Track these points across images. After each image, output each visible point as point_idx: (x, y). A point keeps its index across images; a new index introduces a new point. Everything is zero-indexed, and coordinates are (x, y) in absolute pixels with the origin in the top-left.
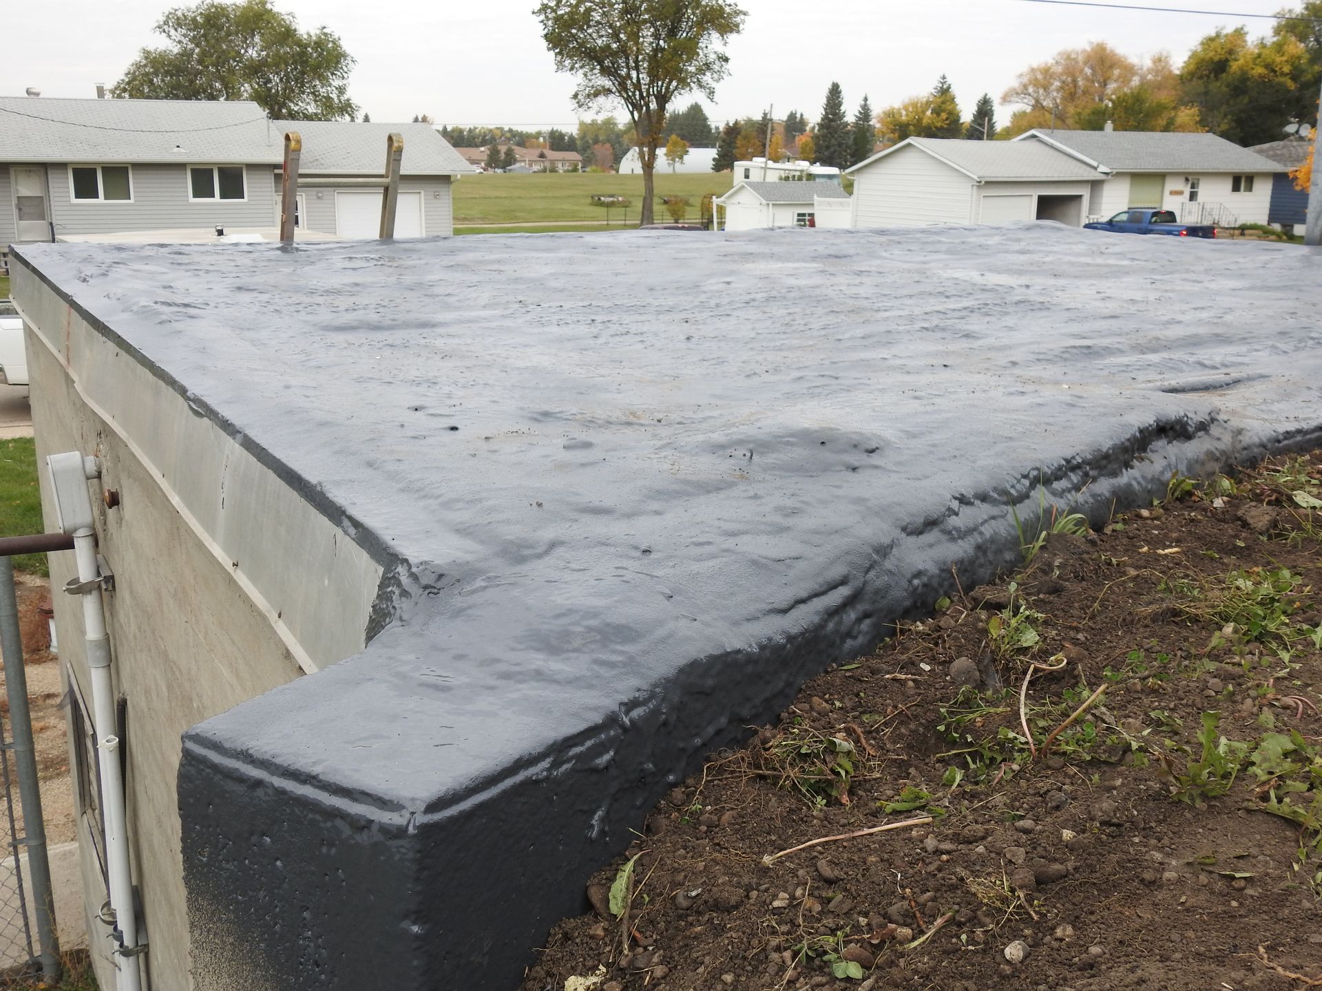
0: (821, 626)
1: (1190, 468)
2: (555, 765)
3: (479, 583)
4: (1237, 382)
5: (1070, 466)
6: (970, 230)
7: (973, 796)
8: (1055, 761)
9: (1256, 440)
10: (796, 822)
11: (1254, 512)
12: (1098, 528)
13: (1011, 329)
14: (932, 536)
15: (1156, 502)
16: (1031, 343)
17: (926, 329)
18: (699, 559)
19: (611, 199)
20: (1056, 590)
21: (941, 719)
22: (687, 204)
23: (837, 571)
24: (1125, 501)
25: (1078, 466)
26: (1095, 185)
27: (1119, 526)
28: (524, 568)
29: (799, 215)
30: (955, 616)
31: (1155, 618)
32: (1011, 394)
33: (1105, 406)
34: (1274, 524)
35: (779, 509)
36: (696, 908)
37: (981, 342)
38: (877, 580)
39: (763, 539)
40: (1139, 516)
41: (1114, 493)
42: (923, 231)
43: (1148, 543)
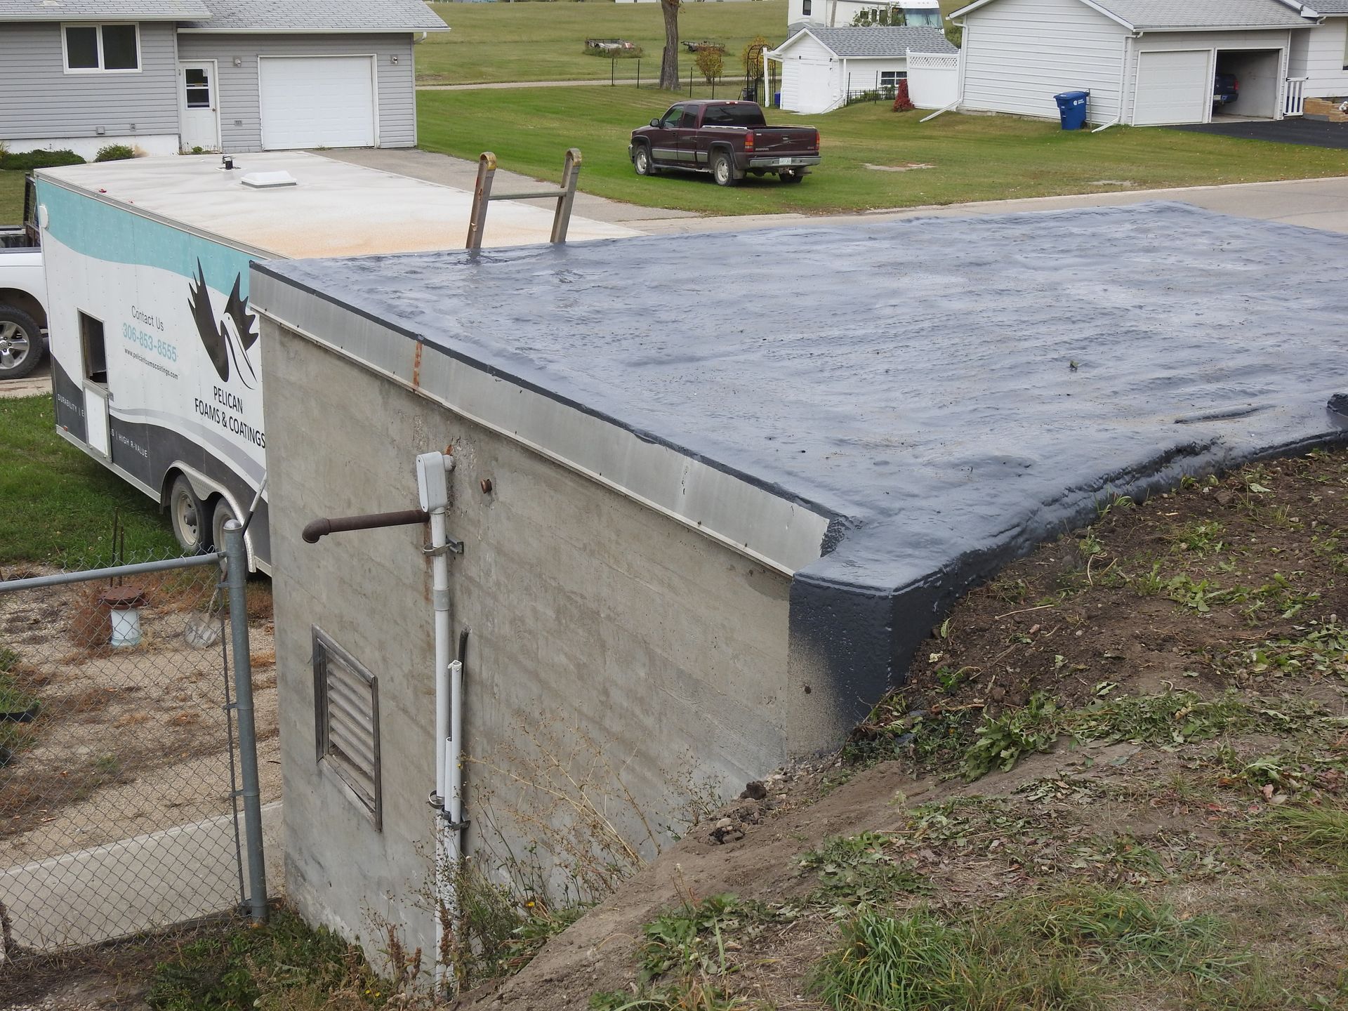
0: (1009, 543)
1: (1195, 471)
2: (925, 583)
3: (876, 524)
4: (1255, 410)
5: (1125, 472)
6: (1102, 214)
7: (1069, 600)
8: (1100, 588)
9: (1241, 454)
10: (1006, 610)
11: (1222, 495)
12: (1139, 503)
13: (1118, 359)
14: (1056, 506)
15: (1173, 490)
16: (1131, 374)
17: (1056, 359)
18: (959, 515)
19: (614, 46)
20: (1113, 531)
21: (1059, 578)
22: (722, 51)
23: (1015, 521)
24: (1156, 489)
25: (1129, 472)
26: (1298, 35)
27: (1149, 502)
28: (893, 518)
29: (884, 74)
30: (1065, 540)
31: (1153, 541)
32: (1100, 431)
33: (1149, 438)
34: (1232, 500)
35: (988, 495)
36: (974, 631)
37: (1095, 372)
38: (1032, 525)
39: (984, 507)
40: (1162, 497)
41: (1149, 485)
42: (1056, 218)
43: (1161, 510)
